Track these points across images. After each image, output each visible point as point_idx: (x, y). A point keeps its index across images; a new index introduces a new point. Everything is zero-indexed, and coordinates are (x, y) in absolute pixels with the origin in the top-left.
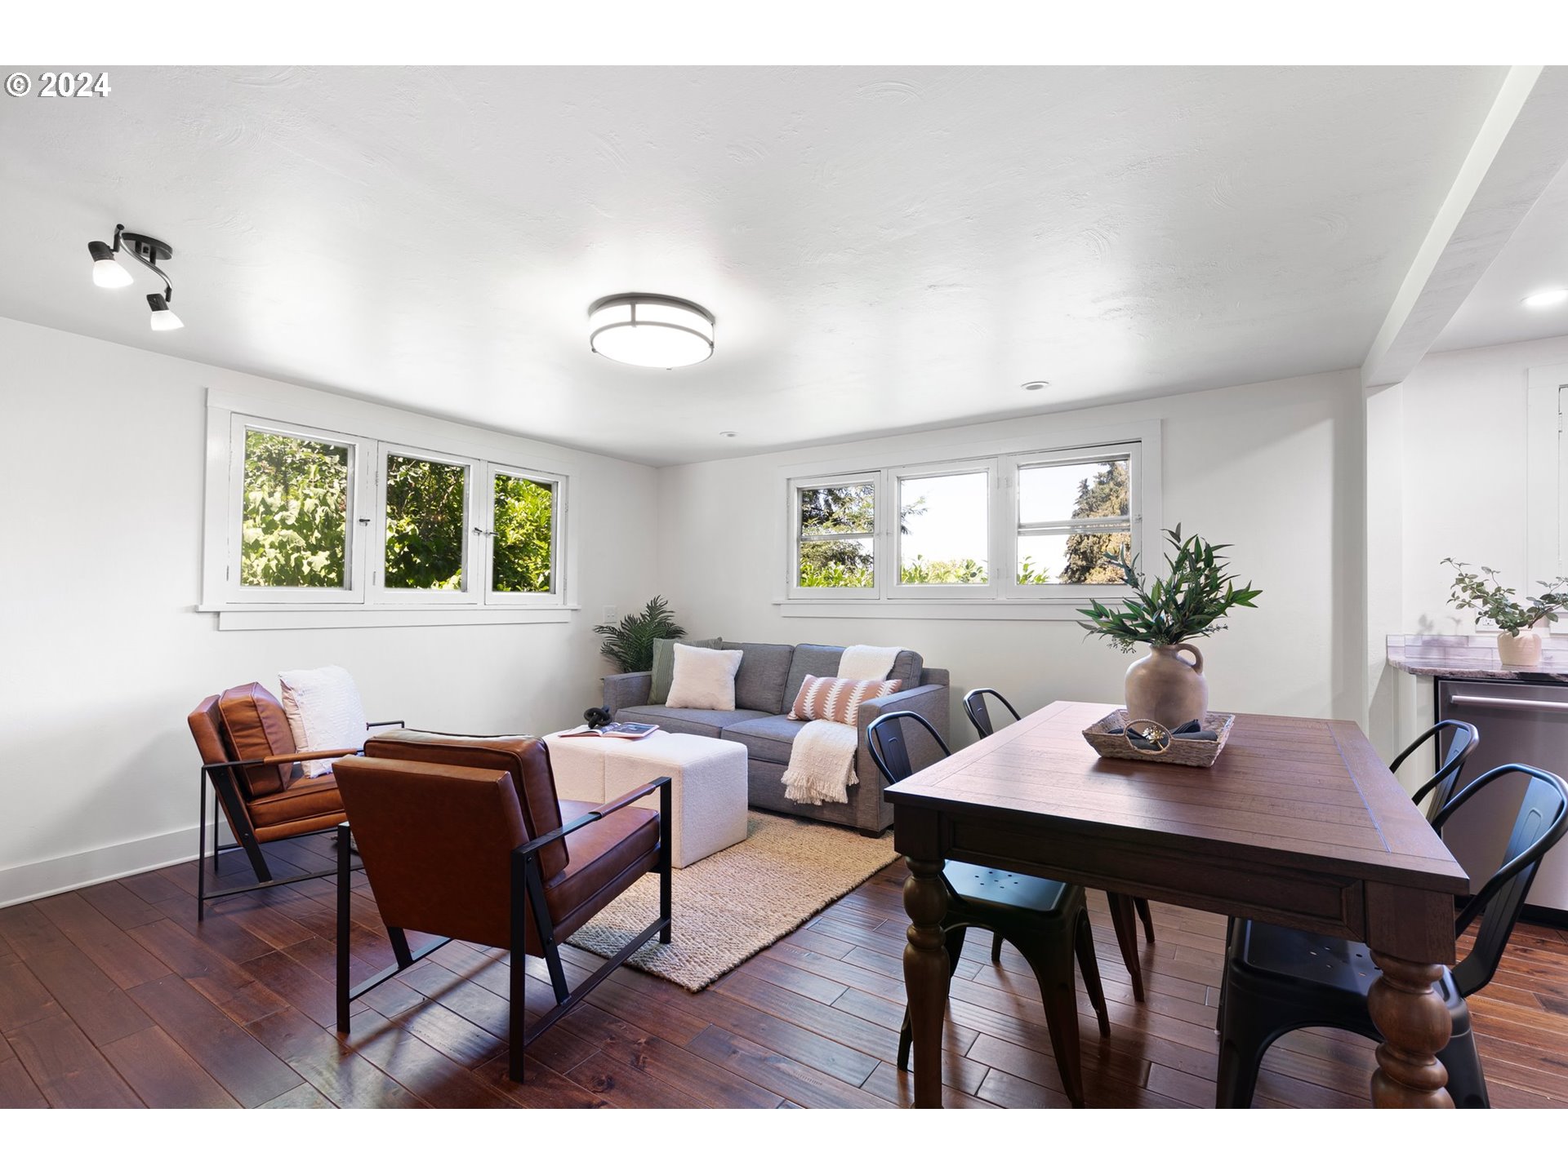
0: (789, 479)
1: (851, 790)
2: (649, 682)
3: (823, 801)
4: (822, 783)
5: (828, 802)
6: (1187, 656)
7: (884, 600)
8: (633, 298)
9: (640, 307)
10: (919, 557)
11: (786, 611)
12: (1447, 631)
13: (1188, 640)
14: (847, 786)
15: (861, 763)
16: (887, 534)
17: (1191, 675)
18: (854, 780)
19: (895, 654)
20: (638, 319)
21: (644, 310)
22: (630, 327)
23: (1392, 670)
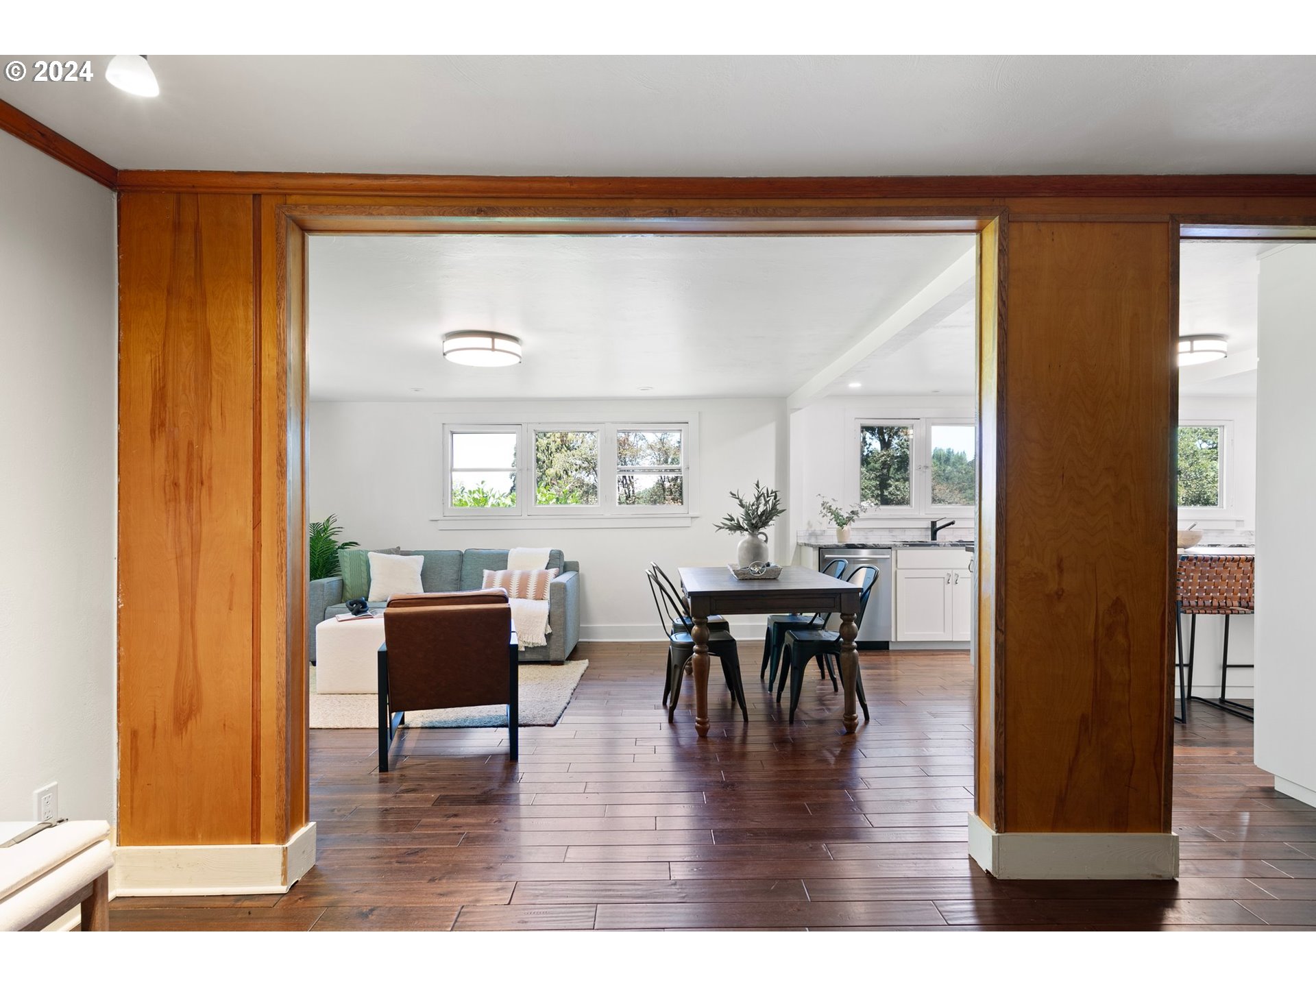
0: (444, 424)
1: (548, 637)
2: (343, 584)
3: (526, 647)
4: (527, 636)
5: (530, 648)
6: (762, 537)
7: (525, 516)
8: (493, 335)
9: (497, 341)
10: (483, 482)
11: (441, 525)
12: (817, 528)
13: (762, 530)
14: (545, 635)
15: (552, 619)
16: (528, 469)
17: (764, 545)
18: (549, 631)
19: (549, 552)
20: (496, 347)
21: (500, 343)
22: (491, 351)
23: (799, 546)
